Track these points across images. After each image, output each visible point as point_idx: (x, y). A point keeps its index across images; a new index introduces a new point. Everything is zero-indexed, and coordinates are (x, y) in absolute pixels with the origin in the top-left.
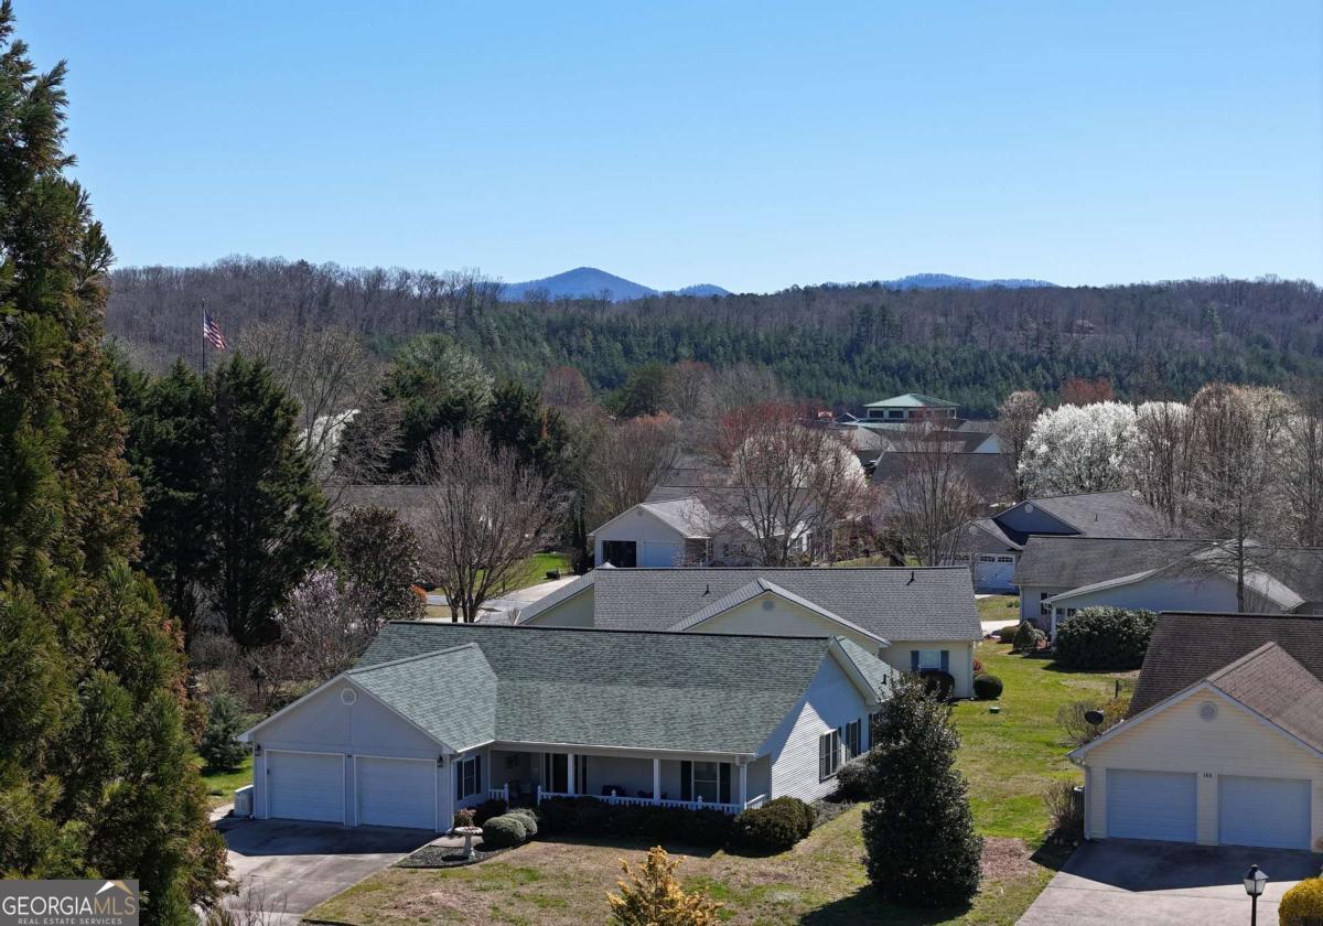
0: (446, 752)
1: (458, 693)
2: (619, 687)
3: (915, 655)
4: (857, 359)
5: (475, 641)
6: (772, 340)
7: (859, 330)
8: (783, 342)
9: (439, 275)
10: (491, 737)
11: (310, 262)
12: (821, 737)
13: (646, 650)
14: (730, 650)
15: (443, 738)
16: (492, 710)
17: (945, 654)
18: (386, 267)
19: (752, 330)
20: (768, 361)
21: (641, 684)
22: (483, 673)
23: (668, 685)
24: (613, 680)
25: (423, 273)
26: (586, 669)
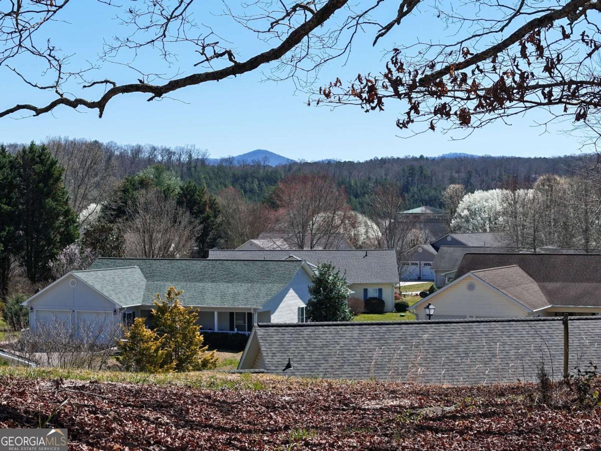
0: (117, 307)
1: (126, 284)
2: (202, 284)
3: (366, 291)
4: (406, 195)
5: (137, 265)
6: (359, 184)
7: (407, 178)
8: (364, 186)
9: (173, 149)
10: (140, 303)
11: (100, 141)
12: (299, 308)
13: (217, 267)
14: (255, 267)
15: (116, 301)
16: (142, 293)
17: (380, 290)
18: (143, 144)
19: (348, 179)
20: (356, 196)
21: (213, 282)
22: (139, 278)
23: (225, 282)
24: (201, 281)
25: (163, 147)
26: (188, 276)
